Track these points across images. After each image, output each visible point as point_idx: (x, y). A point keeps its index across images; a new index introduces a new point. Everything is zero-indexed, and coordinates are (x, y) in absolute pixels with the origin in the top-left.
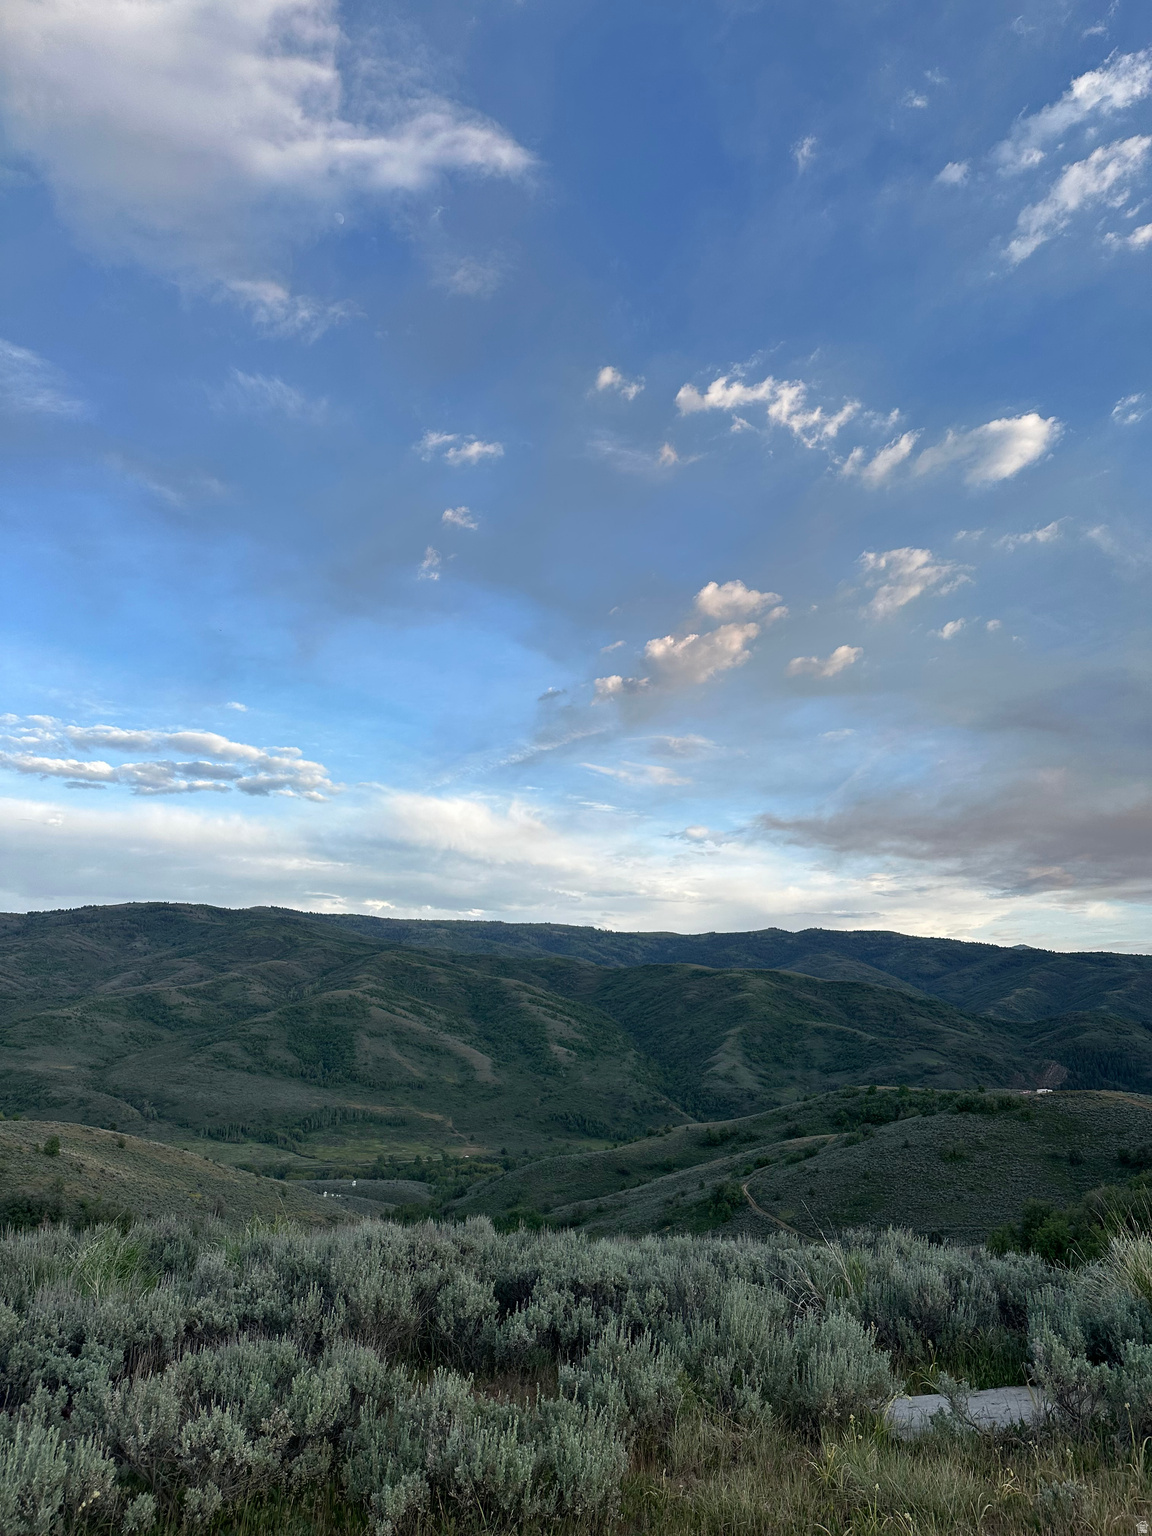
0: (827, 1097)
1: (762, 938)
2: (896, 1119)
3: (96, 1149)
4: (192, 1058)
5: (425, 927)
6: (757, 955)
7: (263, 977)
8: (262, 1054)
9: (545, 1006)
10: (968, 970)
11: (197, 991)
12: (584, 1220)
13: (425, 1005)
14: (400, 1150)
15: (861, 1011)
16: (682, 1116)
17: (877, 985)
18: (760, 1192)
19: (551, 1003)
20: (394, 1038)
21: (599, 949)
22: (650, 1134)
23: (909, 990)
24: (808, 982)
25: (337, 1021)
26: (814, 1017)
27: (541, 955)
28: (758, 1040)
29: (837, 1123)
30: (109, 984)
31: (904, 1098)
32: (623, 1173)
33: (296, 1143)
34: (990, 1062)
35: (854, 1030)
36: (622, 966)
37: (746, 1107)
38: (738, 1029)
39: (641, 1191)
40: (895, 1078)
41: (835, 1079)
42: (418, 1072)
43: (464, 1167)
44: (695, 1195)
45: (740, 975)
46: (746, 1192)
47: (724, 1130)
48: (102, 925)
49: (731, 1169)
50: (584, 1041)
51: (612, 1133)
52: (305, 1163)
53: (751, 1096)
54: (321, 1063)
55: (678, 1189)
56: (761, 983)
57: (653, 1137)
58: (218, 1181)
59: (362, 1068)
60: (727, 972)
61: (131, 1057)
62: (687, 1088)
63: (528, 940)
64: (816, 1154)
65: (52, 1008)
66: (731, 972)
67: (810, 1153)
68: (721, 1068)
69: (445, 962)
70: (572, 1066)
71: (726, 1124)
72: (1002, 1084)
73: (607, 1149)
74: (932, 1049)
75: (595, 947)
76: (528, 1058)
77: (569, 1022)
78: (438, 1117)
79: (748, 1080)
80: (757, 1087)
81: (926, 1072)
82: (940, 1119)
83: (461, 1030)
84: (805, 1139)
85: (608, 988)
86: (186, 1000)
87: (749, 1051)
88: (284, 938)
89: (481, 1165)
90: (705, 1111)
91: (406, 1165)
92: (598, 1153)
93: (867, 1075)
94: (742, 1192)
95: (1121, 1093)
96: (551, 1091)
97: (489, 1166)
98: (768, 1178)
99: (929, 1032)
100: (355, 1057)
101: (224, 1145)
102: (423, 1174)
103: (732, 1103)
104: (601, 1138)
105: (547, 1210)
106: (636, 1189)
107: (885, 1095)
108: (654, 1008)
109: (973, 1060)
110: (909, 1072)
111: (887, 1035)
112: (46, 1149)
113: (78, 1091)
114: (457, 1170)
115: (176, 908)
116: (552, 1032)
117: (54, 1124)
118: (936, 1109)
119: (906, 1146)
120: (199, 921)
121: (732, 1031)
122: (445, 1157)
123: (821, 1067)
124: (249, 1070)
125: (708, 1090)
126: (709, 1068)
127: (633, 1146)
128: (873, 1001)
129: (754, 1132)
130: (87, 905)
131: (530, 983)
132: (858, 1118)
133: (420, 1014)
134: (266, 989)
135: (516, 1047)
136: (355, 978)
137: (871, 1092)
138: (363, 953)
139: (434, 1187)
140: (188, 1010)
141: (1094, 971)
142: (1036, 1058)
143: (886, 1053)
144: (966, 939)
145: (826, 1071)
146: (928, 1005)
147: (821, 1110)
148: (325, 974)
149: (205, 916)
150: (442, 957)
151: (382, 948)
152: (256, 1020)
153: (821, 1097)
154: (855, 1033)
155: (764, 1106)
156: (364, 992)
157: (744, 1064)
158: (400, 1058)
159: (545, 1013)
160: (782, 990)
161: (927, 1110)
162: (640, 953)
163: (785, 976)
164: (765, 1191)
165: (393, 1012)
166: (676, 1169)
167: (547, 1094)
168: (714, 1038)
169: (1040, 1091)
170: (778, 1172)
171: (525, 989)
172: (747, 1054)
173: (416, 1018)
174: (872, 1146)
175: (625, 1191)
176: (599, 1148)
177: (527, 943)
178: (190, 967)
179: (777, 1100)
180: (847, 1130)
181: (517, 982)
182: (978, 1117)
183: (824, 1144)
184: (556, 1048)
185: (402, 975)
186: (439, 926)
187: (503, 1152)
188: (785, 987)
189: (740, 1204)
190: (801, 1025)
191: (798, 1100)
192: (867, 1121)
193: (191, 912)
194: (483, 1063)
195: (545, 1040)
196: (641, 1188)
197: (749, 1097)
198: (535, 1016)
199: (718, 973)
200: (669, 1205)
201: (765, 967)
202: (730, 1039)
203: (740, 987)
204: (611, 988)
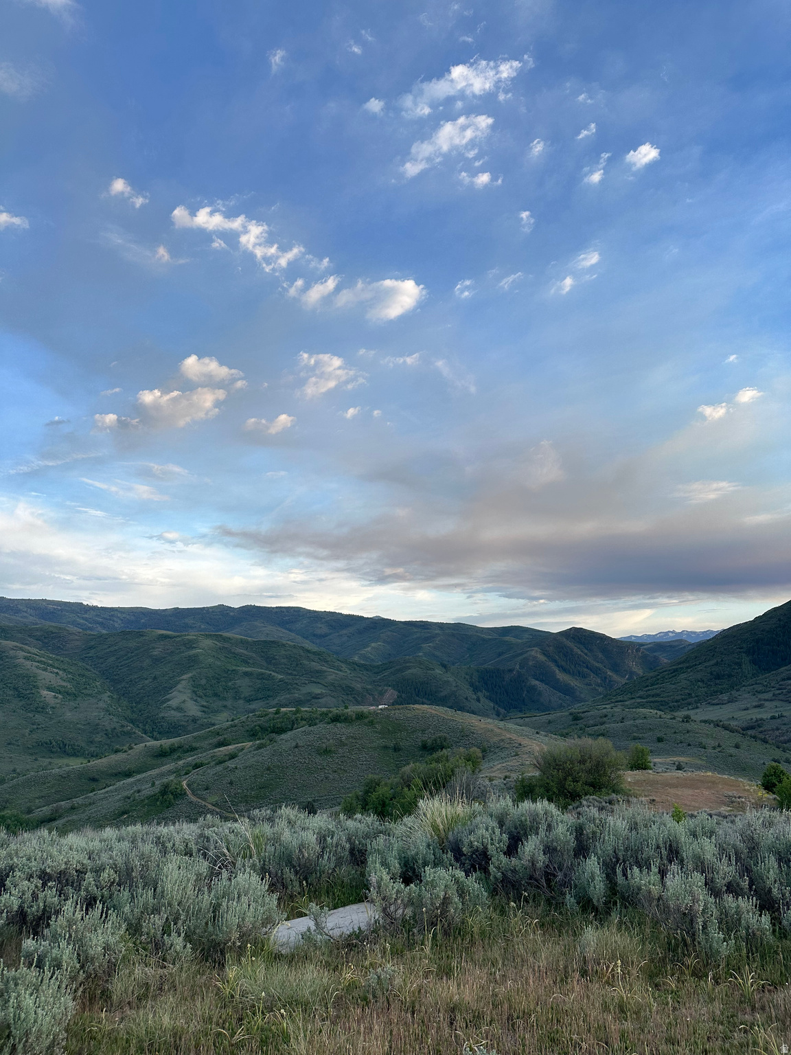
0: (248, 717)
1: (213, 612)
2: (291, 730)
6: (208, 623)
9: (38, 662)
10: (344, 632)
12: (60, 816)
15: (275, 659)
16: (142, 737)
17: (288, 642)
18: (195, 785)
19: (43, 659)
21: (86, 619)
22: (117, 751)
23: (308, 645)
24: (242, 641)
26: (244, 665)
27: (36, 624)
28: (203, 682)
29: (253, 735)
31: (298, 715)
32: (93, 780)
34: (353, 689)
35: (270, 672)
36: (104, 632)
37: (190, 728)
38: (190, 675)
39: (107, 792)
40: (294, 703)
41: (253, 706)
44: (147, 790)
45: (195, 637)
46: (185, 786)
47: (173, 744)
49: (177, 772)
50: (69, 687)
51: (87, 752)
53: (195, 720)
55: (135, 788)
56: (209, 642)
57: (119, 753)
60: (185, 635)
62: (148, 717)
63: (26, 612)
64: (237, 756)
66: (188, 635)
67: (232, 756)
68: (174, 703)
70: (58, 706)
71: (175, 741)
72: (359, 703)
73: (82, 764)
74: (319, 683)
75: (84, 617)
76: (21, 700)
77: (57, 673)
79: (193, 709)
80: (199, 714)
81: (313, 698)
82: (321, 728)
84: (230, 747)
85: (91, 647)
87: (196, 689)
90: (160, 733)
92: (74, 767)
93: (276, 701)
94: (182, 786)
95: (426, 706)
96: (39, 725)
98: (202, 775)
99: (318, 672)
103: (180, 726)
104: (78, 756)
105: (30, 811)
106: (103, 791)
107: (286, 714)
108: (127, 662)
109: (343, 688)
110: (303, 698)
111: (291, 674)
116: (43, 681)
118: (317, 721)
119: (297, 746)
121: (185, 677)
123: (245, 698)
125: (163, 718)
126: (165, 702)
127: (104, 760)
128: (284, 653)
129: (194, 745)
131: (26, 644)
132: (267, 730)
135: (11, 693)
137: (277, 712)
141: (417, 632)
142: (380, 686)
143: (289, 687)
144: (345, 612)
145: (249, 700)
146: (319, 654)
147: (242, 726)
153: (243, 718)
154: (272, 675)
155: (202, 727)
157: (191, 699)
159: (37, 667)
160: (223, 647)
161: (311, 722)
162: (120, 622)
163: (227, 638)
164: (199, 784)
166: (134, 774)
168: (171, 682)
169: (380, 707)
170: (209, 771)
171: (21, 649)
172: (194, 692)
174: (273, 748)
175: (94, 793)
176: (76, 764)
177: (25, 614)
179: (213, 722)
180: (259, 739)
181: (14, 643)
182: (343, 725)
183: (243, 749)
184: (45, 693)
188: (226, 645)
189: (178, 795)
190: (235, 670)
191: (228, 721)
192: (272, 732)
195: (36, 687)
196: (106, 789)
197: (193, 721)
198: (28, 669)
199: (178, 636)
200: (127, 800)
201: (212, 631)
202: (183, 682)
203: (194, 645)
204: (94, 648)
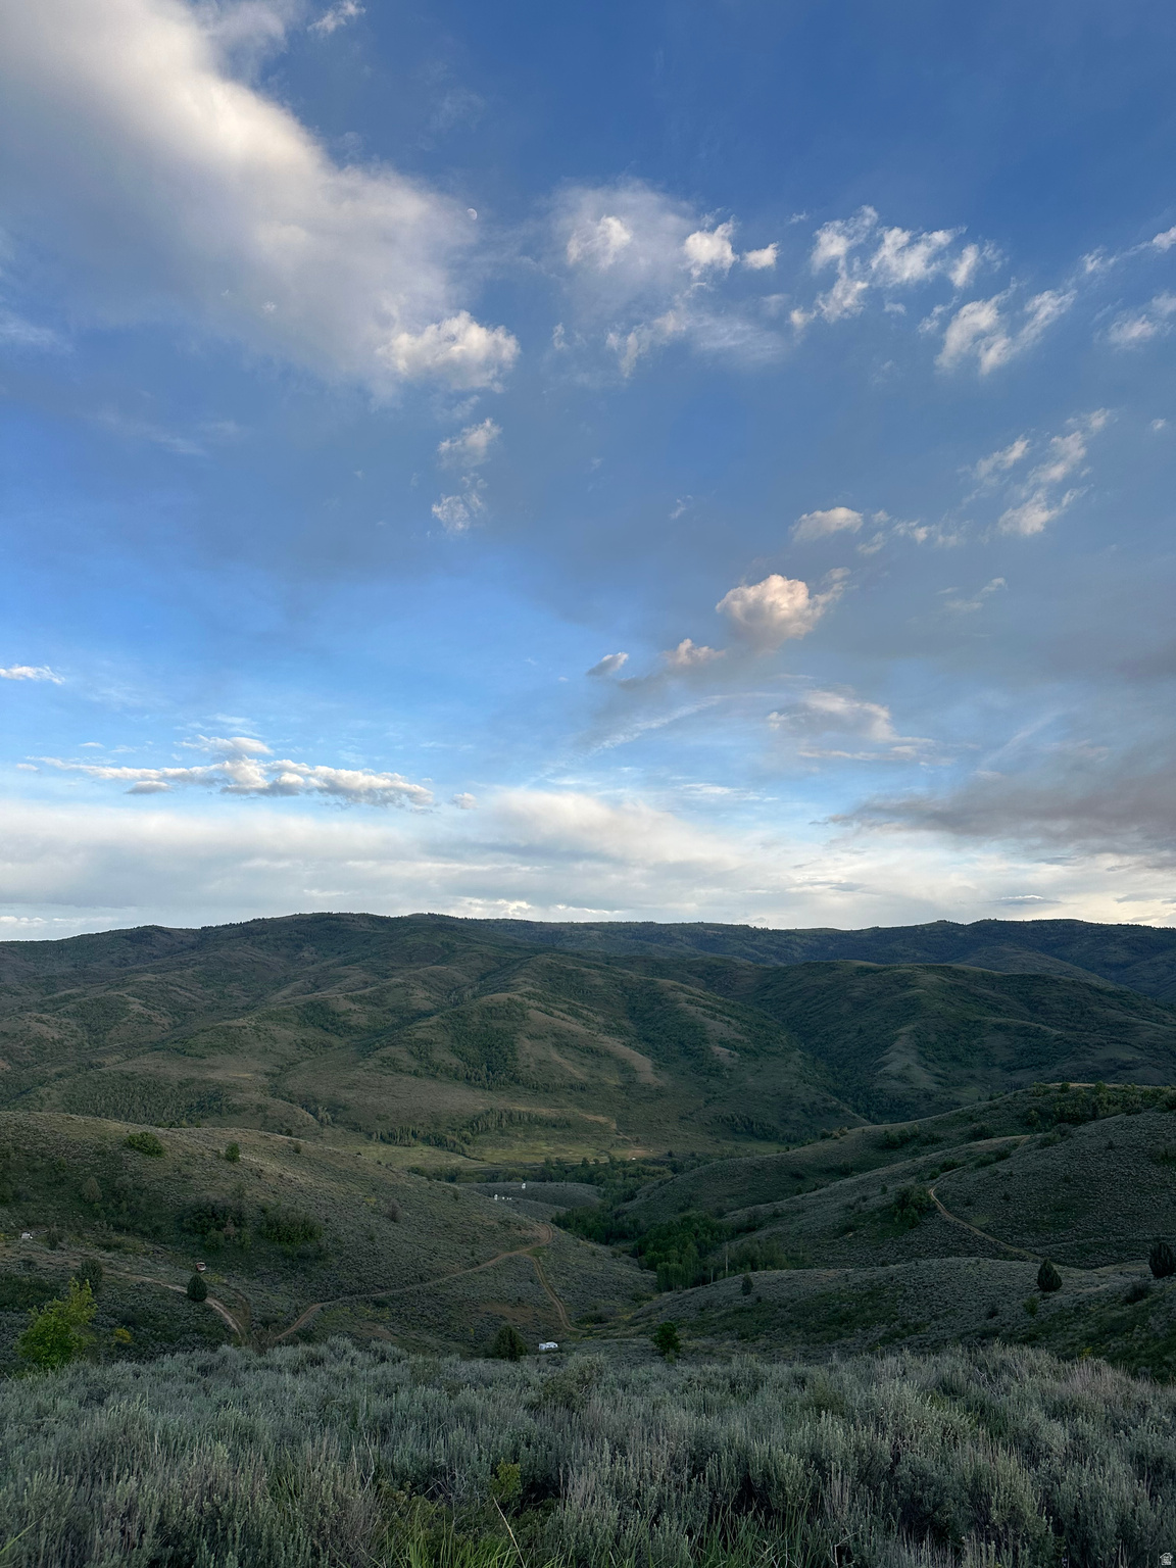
0: (1015, 1095)
1: (931, 932)
2: (1094, 1117)
3: (273, 1155)
4: (361, 1064)
5: (577, 929)
6: (926, 950)
7: (425, 982)
8: (427, 1057)
9: (704, 1007)
10: (1160, 958)
11: (363, 997)
12: (761, 1225)
13: (582, 1008)
14: (566, 1152)
15: (1044, 1004)
16: (854, 1117)
17: (1061, 977)
18: (950, 1197)
19: (709, 1003)
20: (554, 1040)
21: (755, 947)
22: (824, 1137)
23: (1095, 980)
24: (983, 976)
25: (497, 1024)
26: (992, 1012)
27: (696, 956)
28: (933, 1038)
29: (1027, 1124)
30: (280, 994)
31: (1101, 1095)
33: (465, 1146)
35: (1037, 1025)
36: (781, 964)
37: (923, 1107)
38: (911, 1027)
39: (819, 1196)
40: (1089, 1075)
41: (1020, 1077)
42: (579, 1074)
43: (631, 1170)
44: (877, 1200)
45: (910, 971)
46: (934, 1197)
47: (903, 1132)
48: (271, 937)
49: (914, 1172)
50: (746, 1041)
51: (781, 1135)
52: (473, 1165)
53: (928, 1096)
54: (485, 1067)
55: (858, 1194)
56: (932, 978)
57: (827, 1140)
58: (391, 1186)
59: (525, 1070)
60: (895, 968)
61: (304, 1064)
62: (859, 1089)
63: (681, 940)
64: (1008, 1156)
65: (229, 1019)
66: (899, 968)
67: (1002, 1156)
68: (894, 1068)
69: (599, 964)
70: (736, 1067)
71: (905, 1126)
73: (778, 1152)
74: (1126, 1043)
75: (751, 946)
76: (689, 1059)
77: (729, 1022)
78: (602, 1119)
79: (924, 1080)
80: (934, 1087)
81: (1120, 1068)
82: (1147, 1119)
83: (619, 1032)
84: (994, 1141)
85: (768, 987)
86: (353, 1007)
87: (923, 1049)
88: (442, 943)
89: (648, 1167)
90: (879, 1113)
91: (573, 1168)
92: (770, 1156)
93: (1055, 1071)
94: (929, 1197)
96: (715, 1093)
97: (657, 1168)
98: (957, 1183)
99: (1121, 1025)
100: (517, 1060)
101: (396, 1148)
102: (591, 1176)
103: (908, 1104)
104: (770, 1140)
105: (721, 1214)
106: (813, 1194)
107: (1079, 1092)
108: (818, 1006)
109: (1172, 1053)
110: (1101, 1068)
111: (1074, 1029)
112: (227, 1155)
113: (256, 1097)
114: (624, 1173)
115: (339, 917)
116: (713, 1033)
117: (234, 1130)
118: (1140, 1107)
119: (1111, 1146)
120: (362, 930)
121: (903, 1030)
122: (612, 1160)
123: (1003, 1065)
124: (416, 1074)
125: (881, 1090)
126: (881, 1067)
127: (807, 1148)
128: (1057, 993)
129: (936, 1133)
130: (256, 918)
131: (687, 983)
132: (1051, 1118)
133: (577, 1016)
134: (428, 994)
135: (677, 1048)
136: (513, 982)
137: (1064, 1089)
138: (517, 956)
139: (603, 1190)
140: (355, 1016)
143: (1074, 1049)
145: (1009, 1069)
146: (1118, 996)
147: (1009, 1110)
148: (483, 977)
149: (365, 925)
150: (596, 959)
151: (537, 952)
152: (420, 1024)
153: (1009, 1097)
154: (1039, 1028)
155: (943, 1106)
156: (521, 995)
157: (919, 1063)
158: (560, 1060)
159: (703, 1014)
160: (956, 985)
161: (1129, 1108)
162: (800, 950)
163: (959, 971)
164: (954, 1196)
165: (551, 1014)
166: (854, 1173)
167: (711, 1096)
168: (885, 1037)
170: (967, 1176)
171: (682, 990)
172: (921, 1053)
173: (574, 1020)
174: (1070, 1148)
175: (801, 1196)
176: (768, 1151)
177: (680, 943)
178: (356, 975)
179: (957, 1099)
180: (1040, 1131)
181: (672, 982)
183: (1015, 1146)
184: (717, 1049)
185: (558, 978)
186: (592, 929)
187: (670, 1154)
188: (960, 982)
189: (928, 1209)
190: (979, 1021)
191: (980, 1100)
192: (1061, 1120)
193: (353, 921)
194: (643, 1064)
195: (705, 1041)
196: (818, 1192)
197: (925, 1097)
198: (693, 1017)
199: (885, 969)
200: (850, 1210)
201: (935, 962)
202: (902, 1038)
203: (910, 983)
204: (772, 987)
